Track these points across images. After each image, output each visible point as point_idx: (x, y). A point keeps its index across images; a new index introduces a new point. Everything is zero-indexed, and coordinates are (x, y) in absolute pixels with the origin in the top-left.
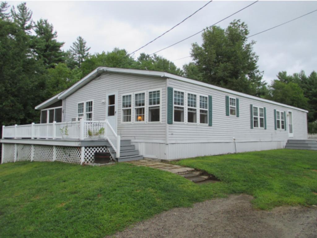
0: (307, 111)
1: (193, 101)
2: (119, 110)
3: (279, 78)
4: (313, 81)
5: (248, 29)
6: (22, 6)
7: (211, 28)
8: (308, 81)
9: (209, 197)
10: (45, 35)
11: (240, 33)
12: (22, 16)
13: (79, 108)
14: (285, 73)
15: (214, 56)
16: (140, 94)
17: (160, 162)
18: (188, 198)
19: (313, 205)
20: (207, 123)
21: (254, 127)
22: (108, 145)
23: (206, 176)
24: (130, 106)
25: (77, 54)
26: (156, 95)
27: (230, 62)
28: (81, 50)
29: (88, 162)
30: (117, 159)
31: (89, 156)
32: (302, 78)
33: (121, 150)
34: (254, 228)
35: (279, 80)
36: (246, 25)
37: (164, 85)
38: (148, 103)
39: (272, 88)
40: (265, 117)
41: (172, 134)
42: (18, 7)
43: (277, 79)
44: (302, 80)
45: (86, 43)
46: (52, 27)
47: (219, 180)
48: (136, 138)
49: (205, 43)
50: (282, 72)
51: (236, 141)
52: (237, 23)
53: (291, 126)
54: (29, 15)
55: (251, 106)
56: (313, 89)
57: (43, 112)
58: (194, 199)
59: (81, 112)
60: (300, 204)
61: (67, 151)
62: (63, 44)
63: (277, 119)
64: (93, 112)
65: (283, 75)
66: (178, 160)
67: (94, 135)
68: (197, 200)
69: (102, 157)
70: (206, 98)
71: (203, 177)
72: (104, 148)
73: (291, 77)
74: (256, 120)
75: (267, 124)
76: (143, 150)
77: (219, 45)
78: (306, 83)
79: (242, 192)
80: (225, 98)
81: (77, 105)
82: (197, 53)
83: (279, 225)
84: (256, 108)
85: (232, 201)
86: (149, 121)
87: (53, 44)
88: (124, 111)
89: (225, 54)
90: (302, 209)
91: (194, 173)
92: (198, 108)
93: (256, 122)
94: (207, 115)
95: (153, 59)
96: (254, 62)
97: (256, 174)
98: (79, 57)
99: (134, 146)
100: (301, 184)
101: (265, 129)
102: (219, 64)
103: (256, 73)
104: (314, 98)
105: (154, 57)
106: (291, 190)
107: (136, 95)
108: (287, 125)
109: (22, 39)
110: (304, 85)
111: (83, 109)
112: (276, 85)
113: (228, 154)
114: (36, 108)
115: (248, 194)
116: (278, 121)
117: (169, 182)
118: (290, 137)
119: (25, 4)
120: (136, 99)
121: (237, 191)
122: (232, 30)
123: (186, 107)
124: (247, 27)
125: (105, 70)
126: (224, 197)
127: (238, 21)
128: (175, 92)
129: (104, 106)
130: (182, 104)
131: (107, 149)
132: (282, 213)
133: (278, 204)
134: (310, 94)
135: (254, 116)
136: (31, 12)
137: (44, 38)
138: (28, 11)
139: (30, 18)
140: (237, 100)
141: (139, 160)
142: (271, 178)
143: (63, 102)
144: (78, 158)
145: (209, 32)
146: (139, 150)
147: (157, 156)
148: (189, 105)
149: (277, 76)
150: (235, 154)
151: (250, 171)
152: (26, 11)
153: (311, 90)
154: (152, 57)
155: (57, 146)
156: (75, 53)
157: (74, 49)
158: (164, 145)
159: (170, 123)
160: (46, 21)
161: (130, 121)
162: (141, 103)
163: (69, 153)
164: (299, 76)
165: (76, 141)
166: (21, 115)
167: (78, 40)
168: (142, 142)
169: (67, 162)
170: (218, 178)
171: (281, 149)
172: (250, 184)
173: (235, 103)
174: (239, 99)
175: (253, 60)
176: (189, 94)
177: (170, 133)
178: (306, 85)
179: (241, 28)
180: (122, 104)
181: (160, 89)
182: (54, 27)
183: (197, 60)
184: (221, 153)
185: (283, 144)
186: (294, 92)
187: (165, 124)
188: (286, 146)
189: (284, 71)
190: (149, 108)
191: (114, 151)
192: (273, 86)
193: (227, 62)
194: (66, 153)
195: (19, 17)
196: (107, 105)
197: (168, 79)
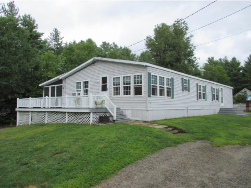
0: (233, 88)
1: (163, 81)
2: (111, 88)
3: (209, 62)
4: (234, 64)
5: (188, 26)
6: (10, 4)
7: (161, 25)
8: (230, 64)
9: (184, 142)
10: (29, 26)
11: (182, 29)
12: (11, 12)
13: (77, 85)
14: (213, 58)
15: (163, 46)
16: (127, 77)
17: (142, 122)
18: (173, 142)
19: (247, 145)
20: (171, 96)
21: (199, 99)
22: (106, 111)
23: (177, 130)
24: (119, 85)
25: (53, 41)
26: (139, 78)
27: (175, 50)
28: (56, 38)
29: (94, 123)
30: (114, 121)
31: (95, 119)
32: (225, 62)
33: (117, 115)
34: (218, 155)
35: (208, 63)
36: (186, 23)
37: (146, 71)
38: (133, 83)
39: (203, 70)
40: (206, 92)
41: (151, 104)
42: (8, 4)
43: (207, 62)
44: (225, 64)
45: (60, 33)
46: (34, 21)
47: (186, 133)
48: (124, 106)
49: (156, 36)
50: (210, 58)
51: (188, 109)
52: (179, 21)
53: (222, 98)
54: (17, 11)
55: (197, 84)
56: (233, 71)
57: (45, 88)
58: (177, 143)
59: (79, 89)
60: (239, 144)
61: (78, 116)
62: (42, 34)
63: (213, 94)
64: (89, 89)
65: (212, 60)
66: (155, 121)
67: (99, 105)
68: (178, 143)
69: (105, 119)
70: (170, 79)
71: (175, 131)
72: (104, 113)
73: (218, 61)
74: (200, 94)
75: (207, 97)
76: (129, 115)
77: (166, 38)
78: (229, 66)
79: (203, 139)
80: (181, 79)
81: (76, 83)
82: (150, 43)
83: (231, 154)
84: (200, 86)
85: (198, 144)
86: (134, 95)
87: (35, 34)
88: (114, 88)
89: (171, 45)
90: (241, 147)
91: (169, 128)
92: (165, 86)
93: (200, 96)
94: (170, 91)
95: (112, 46)
96: (192, 51)
97: (208, 129)
98: (55, 44)
99: (122, 112)
100: (237, 134)
101: (206, 100)
102: (167, 52)
103: (194, 59)
104: (235, 77)
105: (113, 44)
106: (231, 137)
107: (124, 77)
108: (219, 97)
109: (21, 32)
110: (227, 67)
111: (81, 86)
112: (206, 67)
113: (183, 117)
114: (40, 85)
115: (206, 140)
116: (214, 95)
117: (157, 133)
118: (222, 106)
119: (13, 2)
120: (124, 80)
121: (199, 139)
122: (176, 26)
123: (158, 86)
124: (187, 24)
125: (100, 59)
126: (193, 142)
127: (180, 20)
128: (152, 75)
129: (98, 84)
130: (156, 84)
131: (105, 114)
132: (230, 148)
133: (227, 144)
134: (231, 74)
135: (199, 92)
136: (18, 9)
137: (28, 29)
138: (15, 8)
139: (17, 13)
140: (189, 80)
141: (128, 121)
142: (218, 131)
143: (63, 81)
144: (87, 120)
145: (159, 28)
146: (127, 114)
147: (140, 119)
148: (160, 84)
149: (207, 60)
150: (188, 117)
151: (204, 127)
152: (14, 8)
153: (232, 71)
154: (112, 45)
155: (68, 113)
156: (51, 41)
157: (50, 38)
158: (145, 111)
159: (149, 96)
160: (29, 16)
161: (119, 95)
162: (128, 83)
163: (79, 117)
164: (224, 61)
165: (86, 109)
166: (22, 90)
167: (54, 31)
168: (129, 109)
169: (78, 123)
170: (185, 132)
171: (216, 115)
172: (207, 134)
173: (187, 83)
174: (190, 80)
175: (192, 49)
176: (160, 77)
177: (149, 103)
178: (229, 67)
179: (183, 25)
180: (112, 83)
181: (142, 74)
182: (36, 21)
183: (150, 49)
184: (179, 117)
185: (217, 111)
186: (220, 72)
187: (146, 97)
188: (219, 113)
189: (212, 57)
190: (134, 86)
191: (112, 115)
192: (204, 68)
193: (173, 51)
194: (77, 117)
195: (9, 12)
196: (101, 84)
197: (148, 67)
